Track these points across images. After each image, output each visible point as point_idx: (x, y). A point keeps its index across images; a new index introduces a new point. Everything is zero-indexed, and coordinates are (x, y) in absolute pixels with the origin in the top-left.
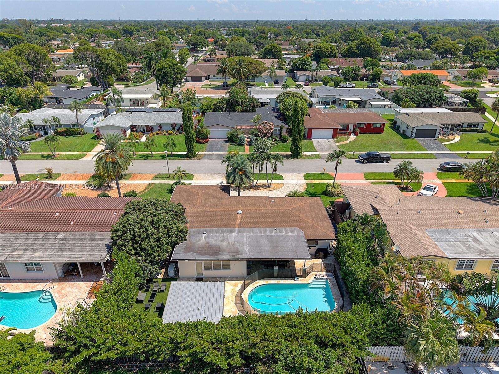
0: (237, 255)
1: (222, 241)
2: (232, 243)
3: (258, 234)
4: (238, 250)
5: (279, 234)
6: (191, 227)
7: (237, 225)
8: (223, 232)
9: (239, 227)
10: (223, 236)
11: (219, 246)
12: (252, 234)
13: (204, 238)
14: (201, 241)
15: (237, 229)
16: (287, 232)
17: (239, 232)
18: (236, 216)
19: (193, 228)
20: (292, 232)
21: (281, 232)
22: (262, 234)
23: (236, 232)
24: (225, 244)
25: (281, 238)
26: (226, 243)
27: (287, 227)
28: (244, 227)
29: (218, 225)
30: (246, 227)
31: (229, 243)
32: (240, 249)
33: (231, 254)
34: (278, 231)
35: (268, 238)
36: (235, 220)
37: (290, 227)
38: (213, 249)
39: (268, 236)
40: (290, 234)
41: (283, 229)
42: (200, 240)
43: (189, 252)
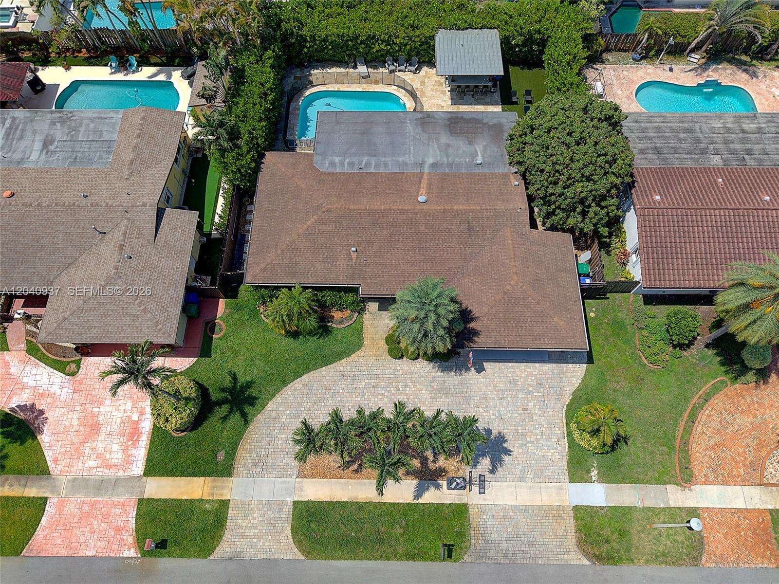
0: (424, 118)
1: (448, 145)
2: (433, 142)
3: (390, 159)
4: (422, 127)
5: (356, 160)
6: (505, 176)
7: (425, 177)
8: (450, 165)
9: (422, 174)
10: (448, 156)
11: (451, 135)
12: (401, 159)
13: (479, 154)
14: (481, 146)
15: (426, 170)
16: (342, 164)
17: (421, 165)
18: (429, 193)
19: (503, 174)
20: (333, 164)
21: (351, 164)
22: (383, 159)
23: (427, 166)
24: (444, 139)
25: (353, 150)
26: (442, 141)
27: (340, 172)
28: (414, 174)
29: (459, 177)
30: (411, 173)
31: (438, 140)
32: (419, 130)
33: (433, 120)
34: (357, 166)
35: (375, 150)
36: (430, 185)
37: (333, 173)
38: (460, 130)
39: (375, 156)
40: (337, 159)
41: (346, 169)
42: (485, 147)
43: (494, 125)
